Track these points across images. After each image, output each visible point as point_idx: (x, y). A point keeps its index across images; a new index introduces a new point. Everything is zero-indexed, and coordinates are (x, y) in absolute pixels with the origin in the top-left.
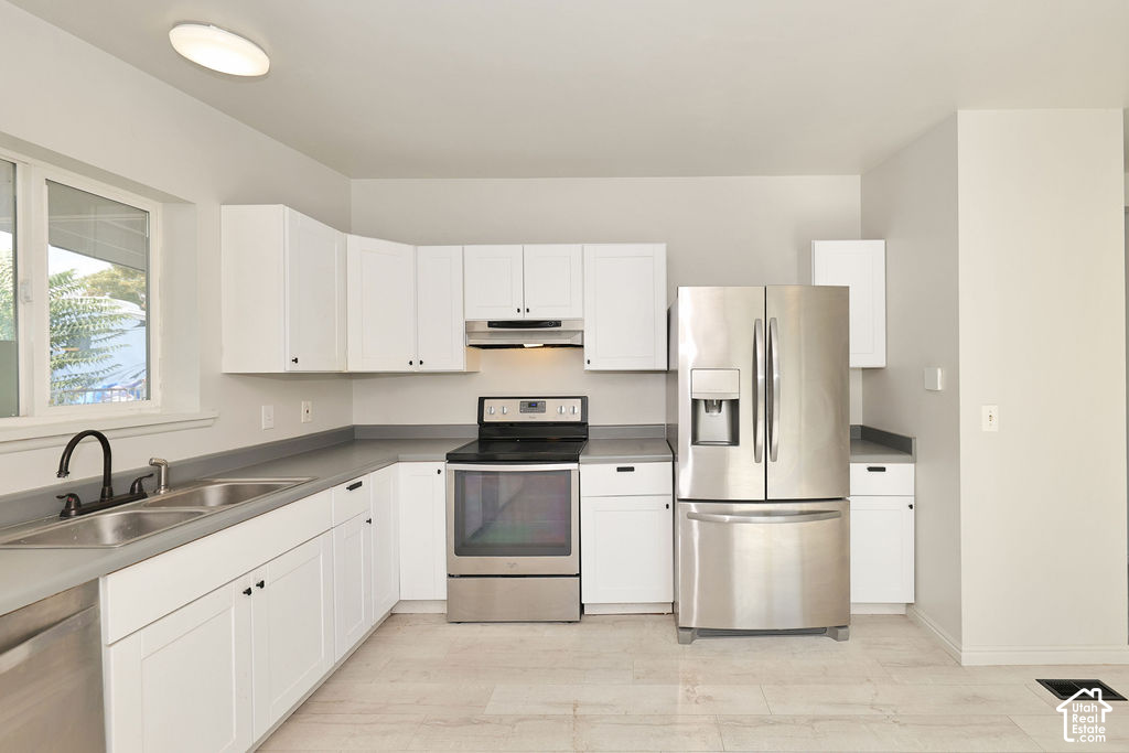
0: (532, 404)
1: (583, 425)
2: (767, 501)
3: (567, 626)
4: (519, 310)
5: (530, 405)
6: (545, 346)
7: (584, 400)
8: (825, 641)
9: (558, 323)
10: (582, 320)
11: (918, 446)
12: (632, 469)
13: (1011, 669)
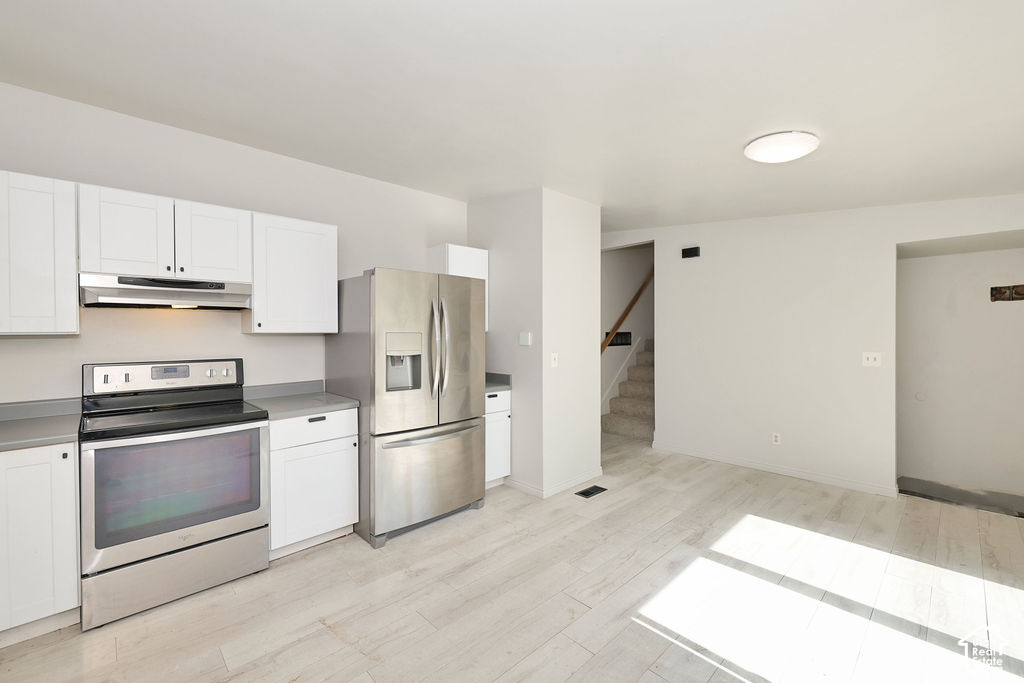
0: (169, 368)
1: (238, 386)
2: (439, 425)
3: (256, 577)
4: (169, 268)
5: (166, 370)
6: (200, 308)
7: (239, 363)
8: (471, 512)
9: (221, 286)
10: (250, 286)
11: (513, 380)
12: (324, 418)
13: (563, 492)
